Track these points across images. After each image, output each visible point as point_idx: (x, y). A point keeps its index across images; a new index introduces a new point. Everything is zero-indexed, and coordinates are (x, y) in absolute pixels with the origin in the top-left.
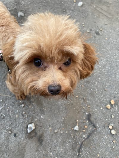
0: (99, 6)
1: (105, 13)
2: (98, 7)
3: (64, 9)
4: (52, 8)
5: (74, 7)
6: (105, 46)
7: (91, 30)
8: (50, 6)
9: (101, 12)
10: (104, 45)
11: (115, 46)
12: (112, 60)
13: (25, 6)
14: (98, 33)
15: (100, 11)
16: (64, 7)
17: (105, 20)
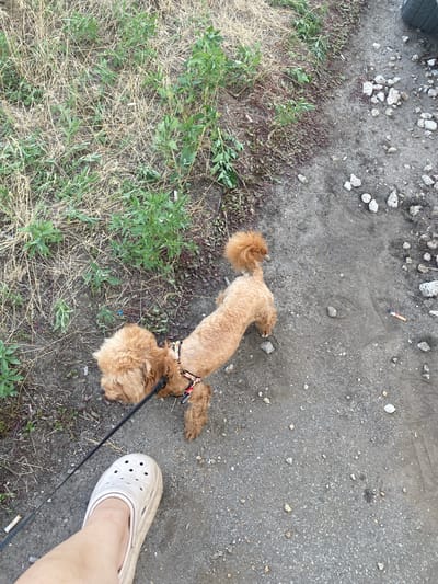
0: (426, 442)
1: (424, 468)
2: (422, 441)
3: (350, 394)
4: (330, 375)
5: (373, 404)
6: (357, 533)
7: (363, 478)
8: (330, 367)
9: (417, 458)
10: (358, 529)
11: (378, 552)
12: (345, 573)
13: (287, 335)
14: (368, 496)
15: (419, 453)
16: (353, 390)
17: (411, 481)
